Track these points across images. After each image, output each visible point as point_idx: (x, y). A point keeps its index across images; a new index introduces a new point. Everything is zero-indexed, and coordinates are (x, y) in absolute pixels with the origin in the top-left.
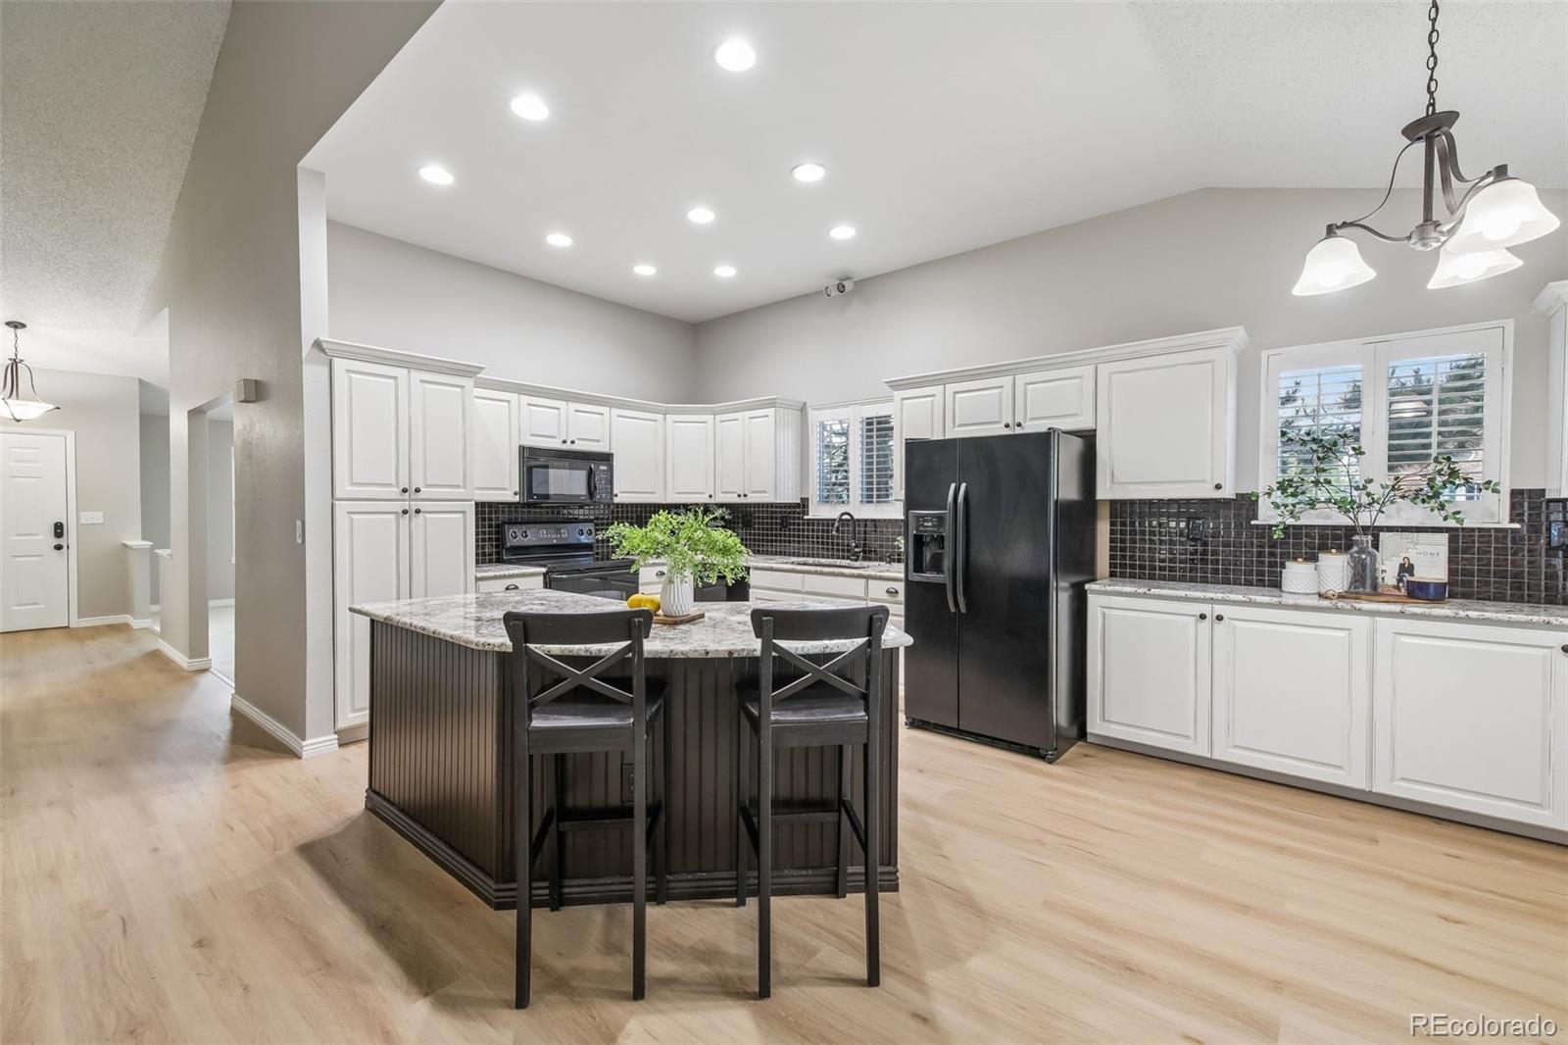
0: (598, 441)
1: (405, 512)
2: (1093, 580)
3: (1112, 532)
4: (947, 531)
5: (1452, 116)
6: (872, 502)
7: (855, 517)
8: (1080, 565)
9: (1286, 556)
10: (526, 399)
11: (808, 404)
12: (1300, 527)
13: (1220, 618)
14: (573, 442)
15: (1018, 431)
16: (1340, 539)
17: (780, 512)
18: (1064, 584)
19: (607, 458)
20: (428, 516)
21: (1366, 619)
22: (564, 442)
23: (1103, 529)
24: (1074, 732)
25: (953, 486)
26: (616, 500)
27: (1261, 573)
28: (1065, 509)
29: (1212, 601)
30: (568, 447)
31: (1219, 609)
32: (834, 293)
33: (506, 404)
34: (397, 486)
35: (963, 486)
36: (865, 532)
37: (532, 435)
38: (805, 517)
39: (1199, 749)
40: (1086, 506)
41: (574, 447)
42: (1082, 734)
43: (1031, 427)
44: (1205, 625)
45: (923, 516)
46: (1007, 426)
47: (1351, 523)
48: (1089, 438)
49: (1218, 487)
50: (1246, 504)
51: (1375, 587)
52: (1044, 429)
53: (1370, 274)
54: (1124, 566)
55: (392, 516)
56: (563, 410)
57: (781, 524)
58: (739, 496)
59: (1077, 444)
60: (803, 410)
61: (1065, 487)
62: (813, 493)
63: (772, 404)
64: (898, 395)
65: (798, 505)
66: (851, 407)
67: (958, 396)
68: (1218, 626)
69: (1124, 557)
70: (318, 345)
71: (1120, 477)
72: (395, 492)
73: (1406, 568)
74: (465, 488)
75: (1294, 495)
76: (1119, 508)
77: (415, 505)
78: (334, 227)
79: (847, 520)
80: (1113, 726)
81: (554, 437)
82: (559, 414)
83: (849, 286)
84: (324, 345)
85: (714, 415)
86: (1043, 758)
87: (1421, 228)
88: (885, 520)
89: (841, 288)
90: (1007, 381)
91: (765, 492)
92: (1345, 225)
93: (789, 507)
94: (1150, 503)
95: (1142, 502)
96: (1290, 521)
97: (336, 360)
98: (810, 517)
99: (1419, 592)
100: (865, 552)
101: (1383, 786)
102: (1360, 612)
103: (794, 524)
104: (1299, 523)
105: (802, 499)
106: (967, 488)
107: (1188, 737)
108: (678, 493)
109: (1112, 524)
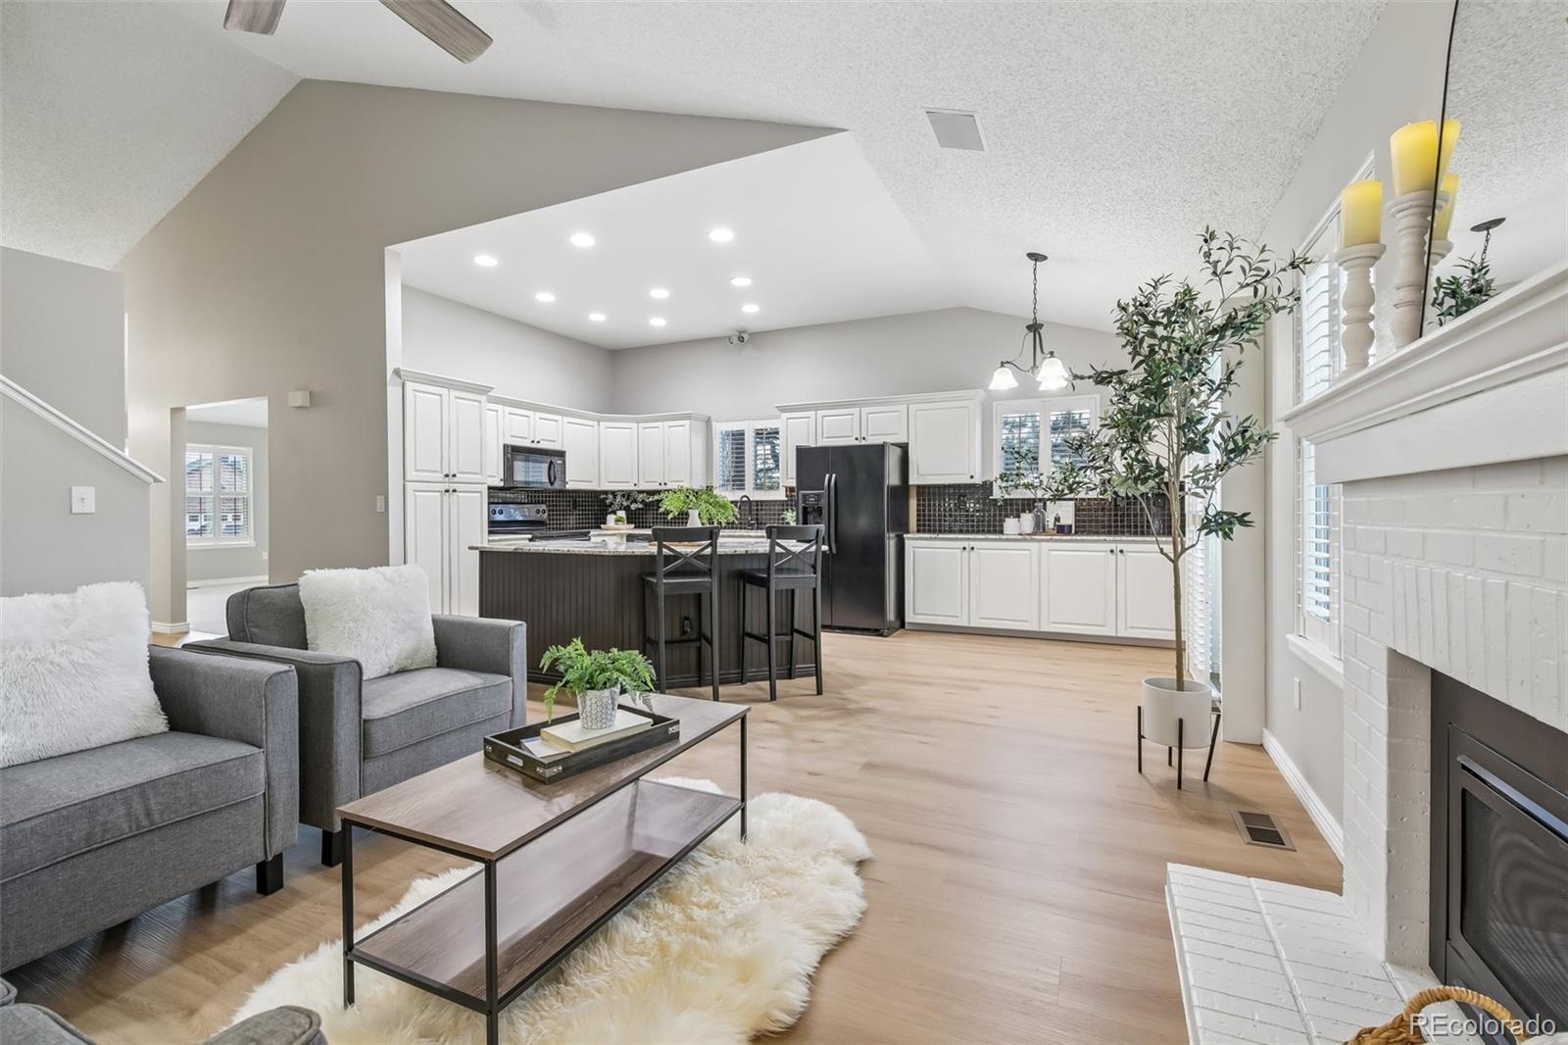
0: (554, 441)
1: (447, 491)
2: (908, 532)
3: (918, 505)
4: (824, 502)
5: (1041, 326)
6: (763, 490)
7: (752, 499)
8: (901, 526)
9: (1007, 516)
10: (508, 409)
11: (712, 417)
12: (1011, 500)
13: (973, 548)
14: (538, 442)
15: (863, 443)
16: (1028, 505)
18: (892, 535)
19: (561, 454)
20: (460, 494)
21: (1037, 544)
22: (533, 442)
23: (913, 503)
24: (898, 624)
25: (827, 476)
26: (568, 487)
27: (995, 526)
28: (893, 490)
29: (969, 539)
30: (535, 445)
31: (972, 544)
32: (736, 341)
33: (495, 413)
34: (442, 473)
35: (834, 475)
36: (758, 510)
37: (512, 436)
39: (963, 623)
40: (904, 488)
41: (539, 446)
42: (902, 625)
43: (873, 440)
44: (966, 553)
45: (808, 495)
46: (857, 439)
47: (1033, 497)
48: (904, 448)
49: (972, 477)
50: (987, 487)
51: (1044, 530)
52: (881, 442)
53: (1017, 385)
54: (924, 525)
55: (438, 494)
56: (532, 418)
58: (660, 484)
59: (898, 451)
60: (708, 422)
61: (892, 478)
62: (717, 482)
63: (688, 417)
64: (785, 415)
66: (746, 422)
67: (826, 418)
68: (973, 553)
69: (924, 520)
70: (397, 372)
71: (922, 471)
72: (440, 476)
73: (1057, 519)
74: (481, 474)
75: (1007, 481)
76: (922, 489)
77: (452, 487)
78: (406, 289)
79: (746, 501)
80: (919, 616)
81: (526, 438)
82: (529, 422)
83: (746, 336)
84: (402, 373)
85: (638, 423)
86: (882, 635)
87: (1032, 368)
89: (741, 339)
90: (855, 411)
91: (681, 481)
92: (1007, 362)
94: (938, 487)
95: (934, 486)
96: (1007, 497)
97: (407, 383)
99: (1062, 530)
101: (1045, 628)
102: (1034, 540)
104: (1011, 497)
106: (836, 477)
107: (957, 617)
108: (609, 482)
109: (918, 500)
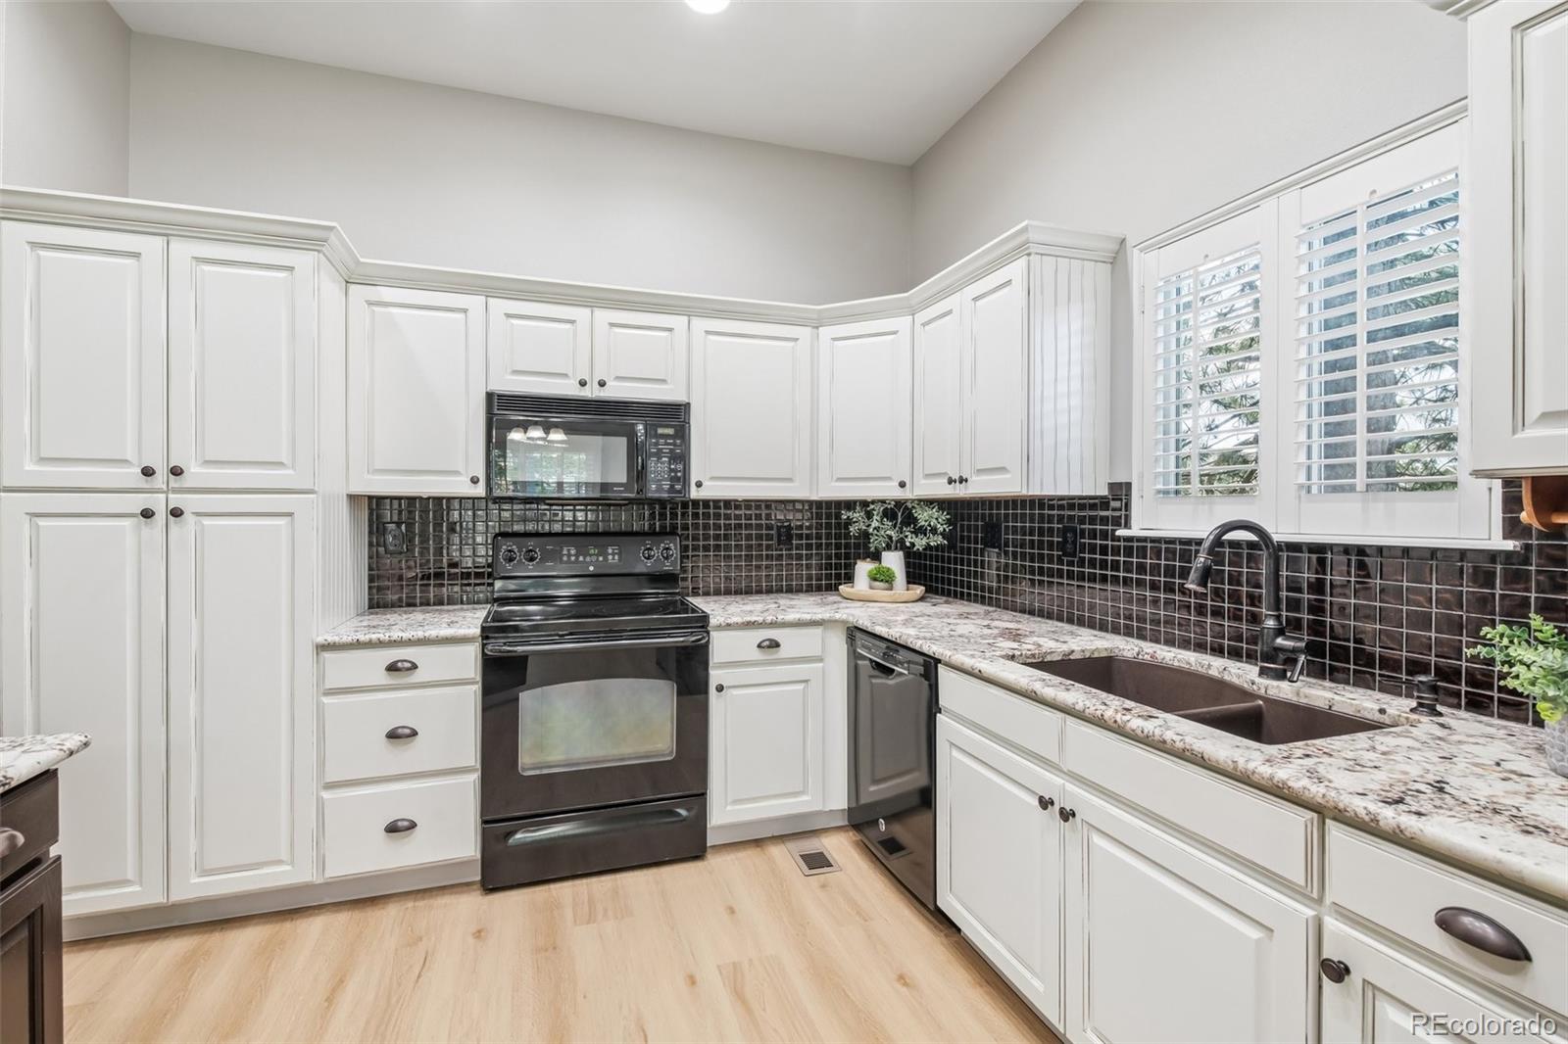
0: (663, 381)
1: (147, 513)
6: (1352, 488)
7: (1276, 538)
11: (1130, 242)
14: (601, 384)
17: (1061, 519)
19: (676, 413)
20: (189, 521)
22: (584, 384)
26: (695, 494)
30: (591, 392)
33: (461, 316)
34: (138, 464)
36: (1318, 587)
37: (515, 372)
38: (1120, 532)
41: (607, 393)
56: (583, 325)
57: (1062, 546)
58: (950, 481)
60: (1117, 258)
62: (1141, 472)
65: (1103, 502)
72: (132, 476)
77: (172, 500)
79: (1251, 545)
81: (565, 375)
85: (913, 311)
88: (1406, 551)
91: (1002, 470)
93: (1082, 507)
98: (1135, 531)
100: (1313, 649)
103: (1093, 549)
105: (1112, 486)
108: (839, 479)
